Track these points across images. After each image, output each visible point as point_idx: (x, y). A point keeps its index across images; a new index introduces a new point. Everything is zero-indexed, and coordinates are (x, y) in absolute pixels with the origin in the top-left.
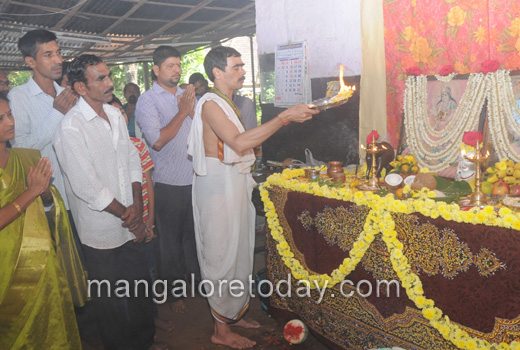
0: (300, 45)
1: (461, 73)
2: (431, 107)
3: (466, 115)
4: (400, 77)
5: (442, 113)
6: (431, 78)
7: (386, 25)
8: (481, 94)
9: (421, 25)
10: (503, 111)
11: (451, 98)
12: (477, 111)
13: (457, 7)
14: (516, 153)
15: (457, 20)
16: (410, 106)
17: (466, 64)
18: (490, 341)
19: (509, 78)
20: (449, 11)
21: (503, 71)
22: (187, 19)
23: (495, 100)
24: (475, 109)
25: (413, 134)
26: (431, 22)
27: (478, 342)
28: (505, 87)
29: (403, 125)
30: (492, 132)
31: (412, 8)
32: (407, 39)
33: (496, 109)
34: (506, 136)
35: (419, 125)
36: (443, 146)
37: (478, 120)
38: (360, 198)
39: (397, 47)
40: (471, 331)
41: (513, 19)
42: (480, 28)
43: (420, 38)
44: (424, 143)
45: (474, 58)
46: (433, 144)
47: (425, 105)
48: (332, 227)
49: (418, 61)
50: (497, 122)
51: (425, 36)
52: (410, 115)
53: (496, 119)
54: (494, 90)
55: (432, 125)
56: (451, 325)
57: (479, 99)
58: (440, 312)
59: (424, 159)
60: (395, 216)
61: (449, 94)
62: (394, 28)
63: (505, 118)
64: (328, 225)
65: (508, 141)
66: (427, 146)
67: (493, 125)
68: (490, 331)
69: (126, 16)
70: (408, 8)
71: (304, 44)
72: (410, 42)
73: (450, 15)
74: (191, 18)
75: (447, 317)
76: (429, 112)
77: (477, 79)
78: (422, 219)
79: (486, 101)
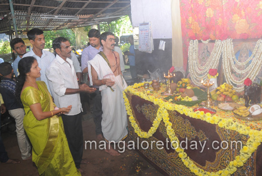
0: (148, 24)
1: (213, 39)
2: (199, 55)
3: (213, 59)
4: (188, 40)
5: (204, 58)
6: (200, 41)
7: (182, 16)
8: (220, 50)
9: (196, 17)
10: (229, 59)
11: (208, 51)
12: (218, 58)
13: (210, 8)
14: (233, 79)
15: (210, 15)
16: (191, 54)
17: (214, 35)
18: (205, 170)
19: (232, 43)
20: (206, 10)
21: (230, 39)
22: (111, 7)
23: (226, 53)
24: (217, 57)
25: (192, 67)
26: (199, 15)
27: (199, 170)
28: (230, 48)
29: (188, 63)
30: (224, 68)
31: (191, 8)
32: (190, 23)
33: (226, 57)
34: (230, 70)
35: (194, 63)
36: (204, 73)
37: (218, 62)
38: (156, 102)
39: (186, 26)
40: (198, 164)
41: (233, 15)
42: (220, 19)
43: (196, 22)
44: (196, 72)
45: (217, 33)
46: (199, 72)
47: (197, 54)
48: (148, 112)
49: (195, 33)
50: (226, 64)
51: (197, 22)
52: (191, 58)
53: (226, 62)
54: (225, 48)
55: (200, 63)
56: (190, 161)
57: (219, 53)
58: (186, 155)
59: (196, 79)
60: (168, 111)
61: (207, 49)
62: (184, 17)
63: (230, 62)
64: (146, 111)
65: (230, 73)
66: (197, 73)
67: (224, 65)
68: (204, 166)
69: (83, 8)
70: (190, 8)
71: (150, 23)
72: (191, 24)
73: (207, 12)
74: (113, 6)
75: (188, 157)
76: (198, 57)
77: (218, 42)
78: (178, 114)
79: (222, 53)
